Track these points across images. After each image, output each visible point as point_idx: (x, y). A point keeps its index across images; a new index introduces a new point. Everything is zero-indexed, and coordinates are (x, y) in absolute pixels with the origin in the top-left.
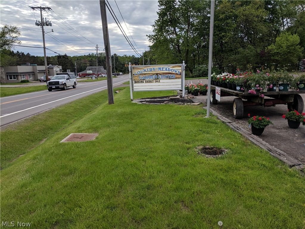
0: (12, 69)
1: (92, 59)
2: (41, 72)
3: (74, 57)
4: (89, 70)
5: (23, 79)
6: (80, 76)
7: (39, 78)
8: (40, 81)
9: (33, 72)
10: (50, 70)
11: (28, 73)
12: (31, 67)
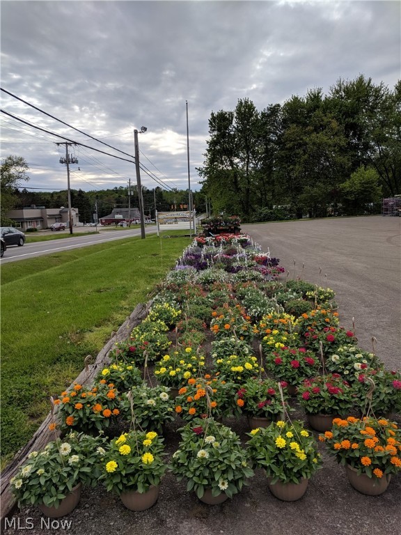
0: (17, 214)
1: (120, 196)
2: (52, 217)
3: (90, 193)
4: (117, 213)
5: (29, 227)
6: (102, 223)
7: (49, 226)
8: (52, 229)
9: (41, 218)
10: (63, 215)
11: (35, 218)
12: (39, 210)
